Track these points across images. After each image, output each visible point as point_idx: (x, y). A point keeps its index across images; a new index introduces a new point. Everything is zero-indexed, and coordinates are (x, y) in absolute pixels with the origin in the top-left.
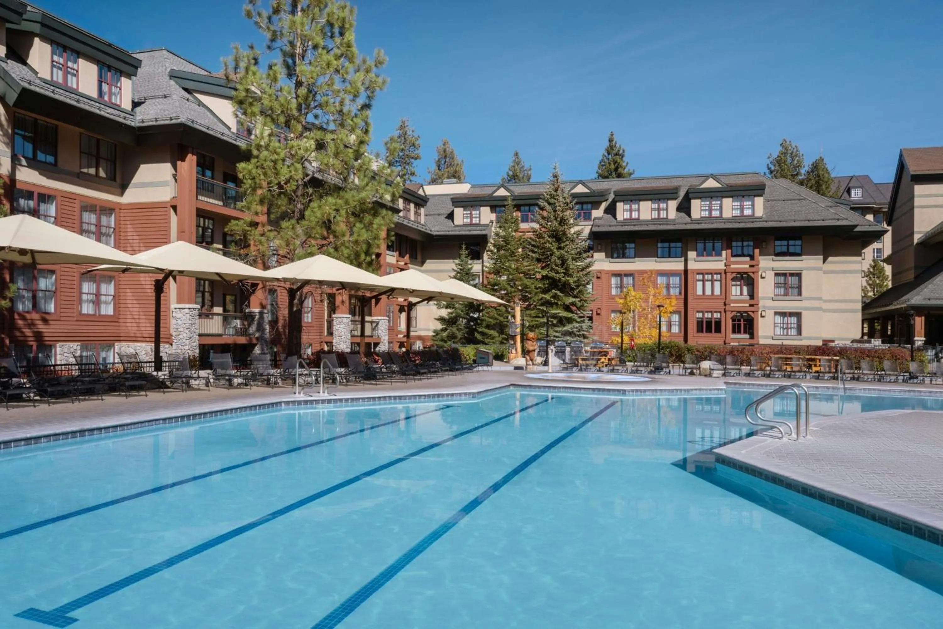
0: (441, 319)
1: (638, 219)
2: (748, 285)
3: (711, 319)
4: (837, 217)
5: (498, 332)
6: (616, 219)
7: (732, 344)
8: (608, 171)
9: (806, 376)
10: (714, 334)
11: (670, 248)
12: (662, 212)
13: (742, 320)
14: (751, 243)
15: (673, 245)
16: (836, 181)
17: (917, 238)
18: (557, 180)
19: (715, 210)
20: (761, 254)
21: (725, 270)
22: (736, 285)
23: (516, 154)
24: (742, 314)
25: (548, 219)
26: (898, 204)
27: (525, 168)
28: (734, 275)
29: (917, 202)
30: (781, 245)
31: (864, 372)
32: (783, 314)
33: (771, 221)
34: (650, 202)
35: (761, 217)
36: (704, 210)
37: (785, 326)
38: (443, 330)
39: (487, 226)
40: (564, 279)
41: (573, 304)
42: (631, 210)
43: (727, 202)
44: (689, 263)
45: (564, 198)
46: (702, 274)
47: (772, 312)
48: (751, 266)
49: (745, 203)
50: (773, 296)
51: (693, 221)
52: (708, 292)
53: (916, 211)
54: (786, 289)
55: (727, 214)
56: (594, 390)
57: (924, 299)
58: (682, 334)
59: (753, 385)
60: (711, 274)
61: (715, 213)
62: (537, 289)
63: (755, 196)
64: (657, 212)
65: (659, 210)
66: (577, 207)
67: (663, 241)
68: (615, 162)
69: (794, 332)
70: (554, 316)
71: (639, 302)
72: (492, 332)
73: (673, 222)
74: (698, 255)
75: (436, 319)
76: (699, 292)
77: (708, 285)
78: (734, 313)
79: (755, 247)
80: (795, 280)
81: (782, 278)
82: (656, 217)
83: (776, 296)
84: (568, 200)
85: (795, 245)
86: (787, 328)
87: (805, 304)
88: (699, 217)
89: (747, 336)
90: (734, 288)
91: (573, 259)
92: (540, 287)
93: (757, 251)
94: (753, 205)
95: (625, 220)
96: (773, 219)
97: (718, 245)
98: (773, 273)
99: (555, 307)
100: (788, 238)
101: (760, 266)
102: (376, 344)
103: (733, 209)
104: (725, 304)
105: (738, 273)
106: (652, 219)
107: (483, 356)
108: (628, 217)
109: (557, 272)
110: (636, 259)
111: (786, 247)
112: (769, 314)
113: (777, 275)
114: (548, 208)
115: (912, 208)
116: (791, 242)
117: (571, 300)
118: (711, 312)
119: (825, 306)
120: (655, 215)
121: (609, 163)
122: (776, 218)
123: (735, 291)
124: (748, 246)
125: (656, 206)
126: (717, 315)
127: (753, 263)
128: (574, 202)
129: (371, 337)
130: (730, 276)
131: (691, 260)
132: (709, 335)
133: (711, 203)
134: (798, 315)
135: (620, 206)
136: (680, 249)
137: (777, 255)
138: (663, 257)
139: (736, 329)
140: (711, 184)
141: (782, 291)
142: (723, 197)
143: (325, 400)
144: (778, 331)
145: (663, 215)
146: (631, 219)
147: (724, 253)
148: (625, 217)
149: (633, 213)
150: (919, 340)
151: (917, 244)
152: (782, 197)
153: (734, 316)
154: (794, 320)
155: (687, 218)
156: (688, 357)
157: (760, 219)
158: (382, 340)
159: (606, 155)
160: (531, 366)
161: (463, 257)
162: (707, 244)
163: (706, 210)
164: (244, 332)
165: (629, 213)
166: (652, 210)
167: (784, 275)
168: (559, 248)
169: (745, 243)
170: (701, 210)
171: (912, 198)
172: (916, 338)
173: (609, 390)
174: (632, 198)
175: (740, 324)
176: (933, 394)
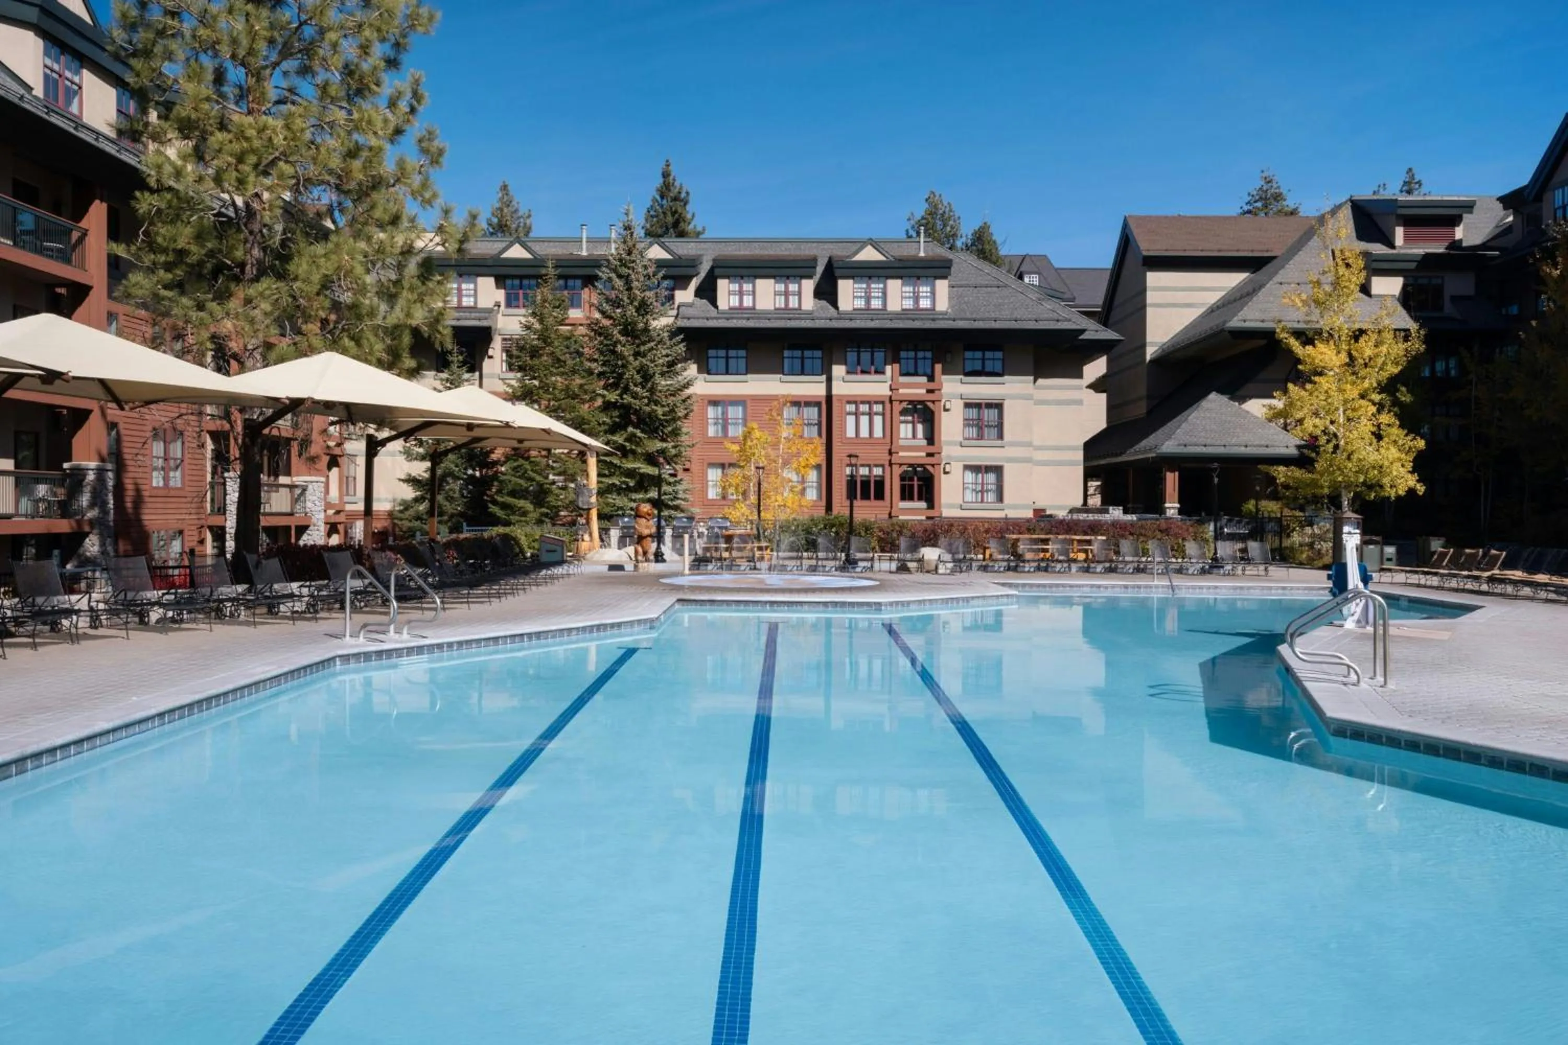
0: (412, 481)
1: (754, 308)
2: (923, 422)
3: (869, 477)
4: (1055, 316)
5: (531, 503)
6: (716, 307)
7: (901, 517)
8: (661, 227)
9: (1070, 568)
10: (873, 502)
11: (803, 358)
12: (791, 298)
13: (916, 478)
14: (929, 354)
15: (808, 353)
16: (1007, 261)
17: (1150, 352)
18: (632, 234)
19: (875, 297)
20: (945, 372)
21: (891, 397)
22: (906, 422)
23: (505, 188)
24: (915, 469)
25: (617, 303)
26: (1119, 299)
27: (520, 214)
28: (904, 405)
29: (1151, 297)
30: (973, 358)
31: (1127, 559)
32: (976, 469)
33: (962, 319)
34: (772, 281)
35: (946, 313)
36: (857, 297)
37: (979, 488)
38: (417, 500)
39: (489, 311)
40: (648, 409)
41: (662, 452)
42: (741, 293)
43: (894, 285)
44: (835, 384)
45: (645, 267)
46: (855, 403)
47: (960, 466)
48: (930, 391)
49: (921, 289)
50: (961, 439)
51: (842, 316)
52: (864, 433)
53: (1149, 311)
54: (980, 429)
55: (894, 305)
56: (825, 604)
57: (1179, 445)
58: (824, 503)
59: (1031, 585)
60: (869, 403)
61: (876, 304)
62: (599, 424)
63: (936, 278)
64: (783, 298)
65: (786, 294)
66: (666, 283)
67: (792, 347)
68: (674, 213)
69: (991, 497)
70: (631, 473)
71: (764, 448)
72: (521, 503)
73: (810, 315)
74: (848, 372)
75: (400, 480)
76: (851, 432)
77: (864, 420)
78: (905, 468)
79: (935, 361)
80: (993, 414)
81: (975, 411)
82: (783, 306)
83: (965, 439)
84: (651, 271)
85: (994, 358)
86: (982, 491)
87: (1008, 452)
88: (850, 308)
89: (923, 505)
90: (902, 426)
91: (663, 374)
92: (604, 423)
93: (938, 367)
94: (933, 293)
95: (731, 309)
96: (963, 316)
97: (879, 356)
98: (961, 403)
99: (631, 457)
100: (984, 348)
101: (943, 391)
102: (302, 529)
103: (902, 297)
104: (890, 453)
105: (910, 402)
106: (776, 309)
107: (553, 547)
108: (737, 304)
109: (635, 396)
110: (749, 376)
111: (980, 362)
112: (956, 469)
113: (967, 405)
114: (619, 283)
115: (1143, 308)
116: (989, 354)
117: (659, 445)
118: (869, 466)
119: (1039, 456)
120: (780, 302)
121: (664, 213)
122: (968, 315)
123: (905, 431)
124: (925, 358)
125: (781, 287)
126: (878, 471)
127: (931, 386)
128: (660, 275)
129: (291, 514)
130: (898, 407)
131: (837, 379)
132: (866, 503)
133: (869, 287)
134: (998, 470)
135: (723, 286)
136: (820, 361)
137: (967, 374)
138: (792, 373)
139: (906, 494)
140: (869, 254)
141: (973, 432)
142: (888, 277)
143: (412, 648)
144: (969, 496)
145: (793, 302)
146: (741, 308)
147: (888, 368)
148: (732, 304)
149: (745, 298)
150: (1172, 507)
151: (1151, 361)
152: (972, 281)
153: (906, 472)
154: (991, 478)
155: (832, 310)
156: (903, 542)
157: (944, 316)
158: (314, 520)
159: (658, 198)
160: (646, 564)
161: (454, 367)
162: (862, 354)
163: (861, 297)
164: (65, 509)
165: (737, 297)
166: (729, 294)
167: (978, 406)
168: (637, 354)
169: (920, 354)
170: (854, 297)
171: (1142, 291)
172: (1167, 505)
173: (852, 604)
174: (744, 272)
175: (912, 486)
176: (1287, 592)
